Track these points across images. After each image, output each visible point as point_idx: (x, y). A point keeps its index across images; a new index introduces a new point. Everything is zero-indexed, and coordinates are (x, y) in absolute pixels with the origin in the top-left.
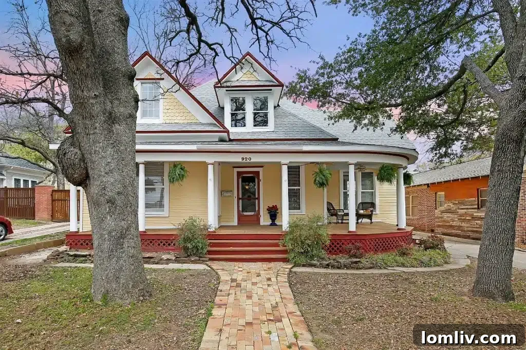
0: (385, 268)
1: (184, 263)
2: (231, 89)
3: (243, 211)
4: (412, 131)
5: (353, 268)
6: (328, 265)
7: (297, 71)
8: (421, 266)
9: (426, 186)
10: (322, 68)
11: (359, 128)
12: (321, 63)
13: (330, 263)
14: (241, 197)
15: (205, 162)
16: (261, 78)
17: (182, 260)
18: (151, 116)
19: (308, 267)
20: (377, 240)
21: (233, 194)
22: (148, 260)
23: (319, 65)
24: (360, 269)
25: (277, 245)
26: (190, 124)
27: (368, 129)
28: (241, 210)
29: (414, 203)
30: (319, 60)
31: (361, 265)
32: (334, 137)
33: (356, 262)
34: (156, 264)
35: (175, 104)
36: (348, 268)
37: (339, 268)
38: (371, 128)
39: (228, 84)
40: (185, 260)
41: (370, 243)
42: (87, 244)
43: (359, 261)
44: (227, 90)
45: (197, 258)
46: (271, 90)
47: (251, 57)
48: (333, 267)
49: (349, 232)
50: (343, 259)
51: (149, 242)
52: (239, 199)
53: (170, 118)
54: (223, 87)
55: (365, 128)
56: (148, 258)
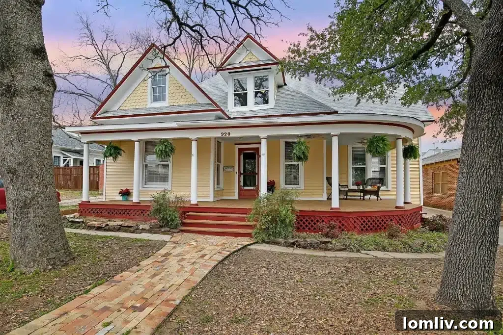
0: (358, 251)
1: (155, 233)
2: (234, 71)
3: (244, 186)
4: (420, 102)
5: (321, 249)
6: (293, 244)
7: (288, 46)
8: (408, 252)
9: (456, 162)
10: (312, 39)
11: (363, 101)
12: (310, 34)
13: (297, 242)
14: (242, 172)
15: (188, 139)
16: (261, 57)
17: (154, 230)
18: (159, 100)
19: (272, 244)
20: (369, 218)
21: (234, 170)
22: (126, 228)
23: (308, 37)
24: (329, 250)
25: (243, 220)
26: (189, 105)
27: (373, 102)
28: (242, 185)
29: (445, 179)
30: (309, 32)
31: (330, 246)
32: (333, 111)
33: (325, 243)
34: (132, 233)
35: (178, 88)
36: (315, 249)
37: (305, 248)
38: (377, 100)
39: (231, 66)
40: (157, 231)
41: (355, 222)
42: (94, 212)
43: (329, 242)
44: (229, 73)
45: (169, 229)
46: (270, 68)
47: (251, 39)
48: (299, 246)
49: (332, 209)
50: (313, 238)
51: (140, 212)
52: (240, 174)
53: (174, 101)
54: (225, 70)
55: (371, 101)
56: (127, 226)
